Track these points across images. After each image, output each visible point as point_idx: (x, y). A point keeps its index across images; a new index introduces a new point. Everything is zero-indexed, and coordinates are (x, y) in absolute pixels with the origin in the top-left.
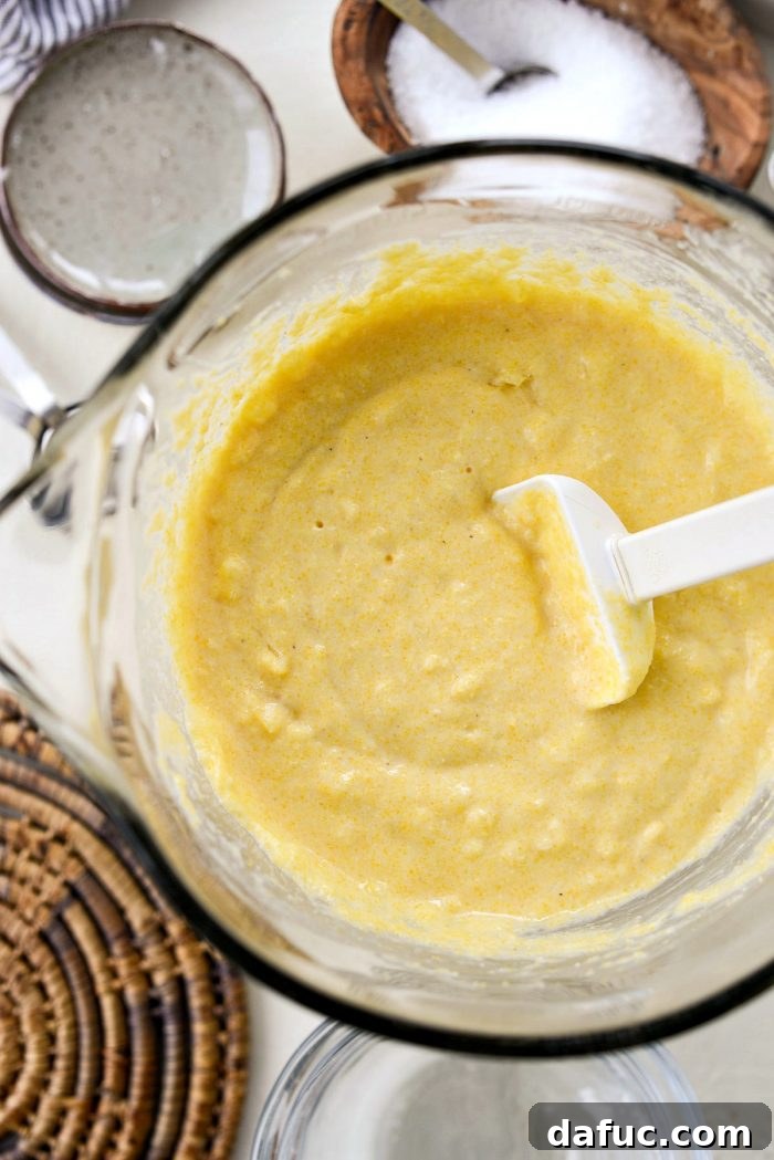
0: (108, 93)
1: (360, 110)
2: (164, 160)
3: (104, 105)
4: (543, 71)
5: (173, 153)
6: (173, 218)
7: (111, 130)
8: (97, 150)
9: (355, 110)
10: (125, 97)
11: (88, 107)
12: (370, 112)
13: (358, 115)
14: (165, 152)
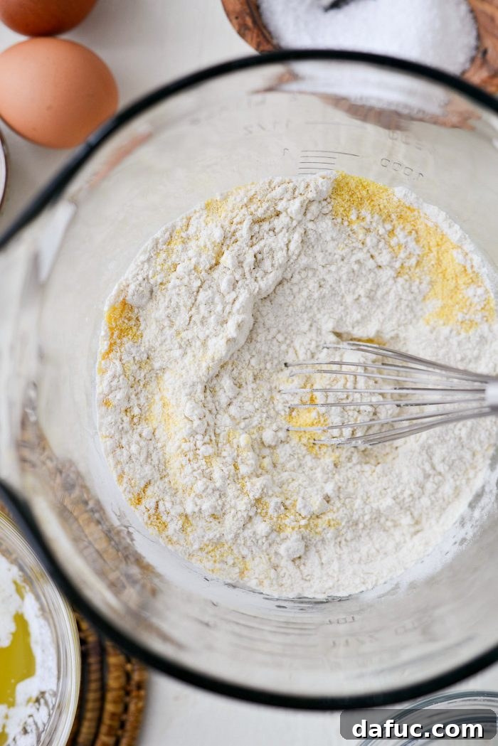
12: (244, 20)
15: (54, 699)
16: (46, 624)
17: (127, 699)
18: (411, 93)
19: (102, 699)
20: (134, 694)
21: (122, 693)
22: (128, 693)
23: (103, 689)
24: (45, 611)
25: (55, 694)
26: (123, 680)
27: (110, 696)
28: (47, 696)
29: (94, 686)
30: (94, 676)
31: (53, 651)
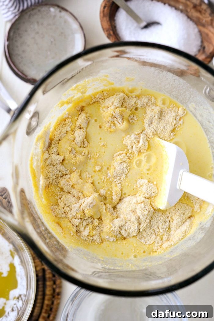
0: (38, 23)
1: (107, 31)
2: (52, 42)
3: (36, 26)
4: (157, 23)
5: (54, 40)
6: (53, 58)
7: (37, 33)
8: (34, 38)
9: (105, 31)
10: (42, 24)
11: (32, 26)
12: (109, 32)
13: (106, 32)
14: (52, 40)
15: (25, 298)
16: (23, 268)
17: (53, 299)
18: (175, 61)
19: (43, 299)
20: (56, 297)
21: (51, 296)
22: (54, 297)
23: (44, 295)
24: (23, 262)
25: (25, 296)
26: (52, 292)
27: (47, 298)
28: (22, 296)
29: (40, 293)
30: (41, 289)
31: (25, 278)
